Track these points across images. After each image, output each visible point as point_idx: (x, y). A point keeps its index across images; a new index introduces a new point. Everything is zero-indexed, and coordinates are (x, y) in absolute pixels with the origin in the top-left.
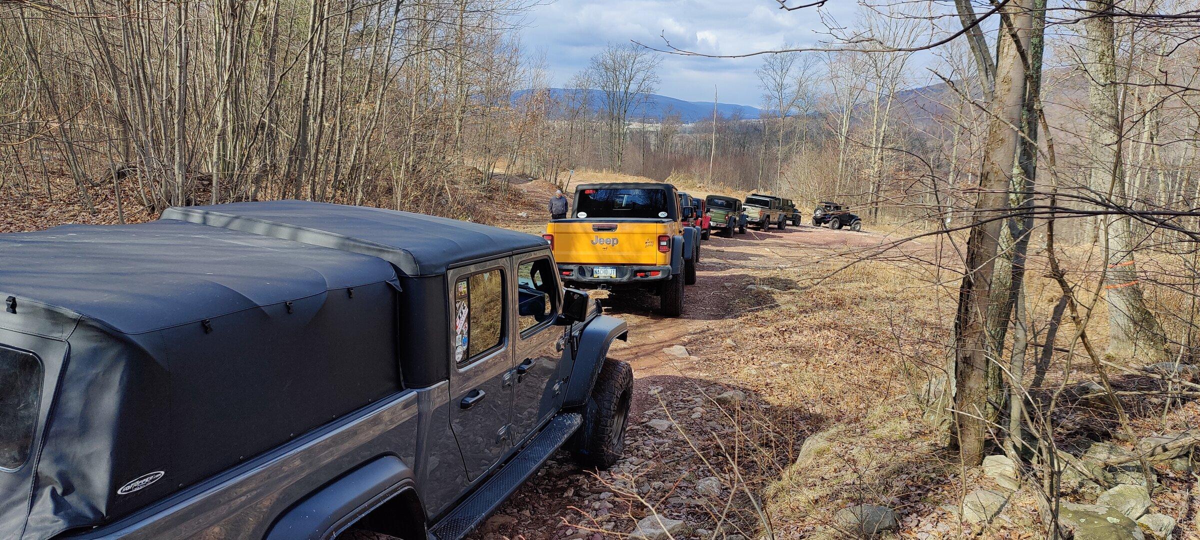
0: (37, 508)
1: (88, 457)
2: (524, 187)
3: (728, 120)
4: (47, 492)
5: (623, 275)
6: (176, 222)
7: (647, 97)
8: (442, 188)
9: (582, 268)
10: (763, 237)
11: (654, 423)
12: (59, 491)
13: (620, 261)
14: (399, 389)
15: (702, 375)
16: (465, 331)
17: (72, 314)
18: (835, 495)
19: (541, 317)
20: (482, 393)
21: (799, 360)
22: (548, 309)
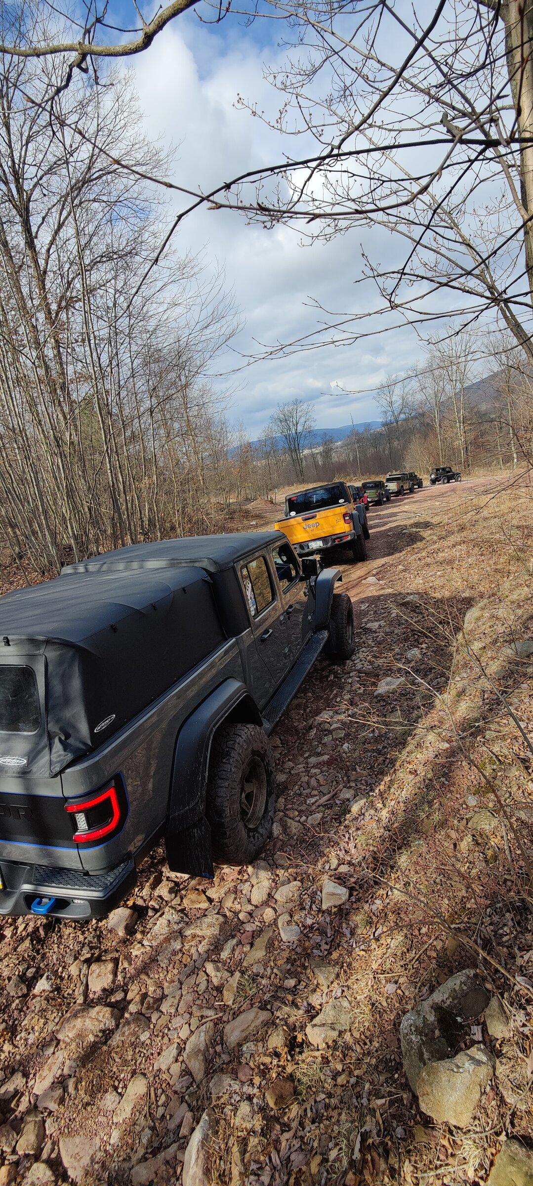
0: (54, 750)
1: (73, 716)
2: (250, 507)
3: (363, 433)
4: (57, 740)
5: (327, 543)
6: (70, 574)
7: (309, 432)
8: (203, 519)
9: (301, 545)
10: (402, 500)
11: (368, 626)
12: (63, 738)
13: (323, 535)
14: (225, 639)
15: (390, 591)
16: (253, 597)
17: (41, 638)
18: (495, 642)
19: (291, 579)
20: (271, 631)
21: (447, 568)
22: (293, 573)
